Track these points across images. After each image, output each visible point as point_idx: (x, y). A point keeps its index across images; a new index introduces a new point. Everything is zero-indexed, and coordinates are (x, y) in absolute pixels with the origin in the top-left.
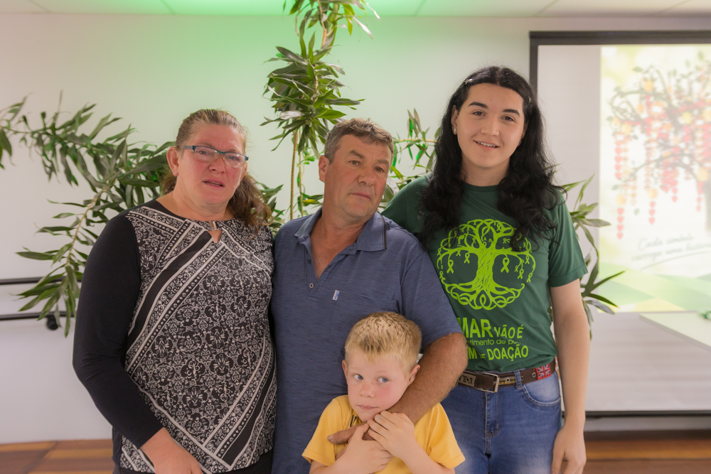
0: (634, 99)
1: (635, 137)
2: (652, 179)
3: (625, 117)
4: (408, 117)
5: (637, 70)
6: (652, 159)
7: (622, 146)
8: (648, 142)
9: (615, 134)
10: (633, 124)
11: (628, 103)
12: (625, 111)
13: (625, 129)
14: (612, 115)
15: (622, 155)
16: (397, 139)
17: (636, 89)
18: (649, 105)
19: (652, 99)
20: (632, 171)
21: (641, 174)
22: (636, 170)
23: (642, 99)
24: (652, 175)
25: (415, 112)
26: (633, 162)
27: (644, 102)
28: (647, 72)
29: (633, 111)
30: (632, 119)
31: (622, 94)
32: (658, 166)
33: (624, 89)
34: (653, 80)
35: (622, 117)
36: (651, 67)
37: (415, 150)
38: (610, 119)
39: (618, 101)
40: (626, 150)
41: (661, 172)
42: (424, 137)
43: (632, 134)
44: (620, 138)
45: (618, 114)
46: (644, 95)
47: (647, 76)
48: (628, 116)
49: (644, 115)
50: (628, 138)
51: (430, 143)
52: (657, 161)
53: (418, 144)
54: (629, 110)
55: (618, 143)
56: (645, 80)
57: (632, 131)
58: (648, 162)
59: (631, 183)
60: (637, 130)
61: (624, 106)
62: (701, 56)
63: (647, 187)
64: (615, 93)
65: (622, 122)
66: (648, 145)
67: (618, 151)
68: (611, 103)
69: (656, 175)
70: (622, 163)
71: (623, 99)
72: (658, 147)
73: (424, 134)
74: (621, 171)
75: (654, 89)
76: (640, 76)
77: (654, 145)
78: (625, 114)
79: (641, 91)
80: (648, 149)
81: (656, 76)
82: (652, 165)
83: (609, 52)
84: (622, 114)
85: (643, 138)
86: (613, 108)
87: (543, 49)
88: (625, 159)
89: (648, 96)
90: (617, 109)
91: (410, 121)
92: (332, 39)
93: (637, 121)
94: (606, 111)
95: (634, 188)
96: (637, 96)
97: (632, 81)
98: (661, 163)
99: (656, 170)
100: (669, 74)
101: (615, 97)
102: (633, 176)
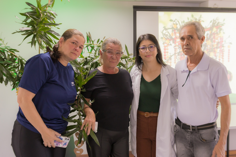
0: (170, 31)
1: (171, 45)
2: (176, 59)
3: (167, 37)
4: (87, 35)
5: (171, 20)
6: (176, 52)
7: (166, 48)
8: (175, 46)
9: (164, 43)
10: (170, 40)
11: (168, 32)
12: (167, 35)
13: (167, 41)
14: (163, 37)
15: (166, 51)
17: (171, 27)
18: (175, 33)
19: (176, 31)
20: (170, 57)
21: (173, 58)
22: (171, 56)
23: (173, 31)
24: (177, 58)
25: (89, 33)
26: (170, 54)
27: (173, 32)
28: (174, 21)
29: (170, 35)
30: (170, 38)
31: (166, 29)
32: (178, 55)
33: (166, 28)
34: (177, 24)
36: (176, 20)
37: (90, 48)
38: (162, 38)
39: (165, 32)
40: (168, 49)
41: (180, 57)
42: (93, 43)
43: (170, 44)
44: (166, 45)
45: (165, 36)
46: (173, 30)
47: (175, 23)
48: (168, 37)
49: (174, 37)
50: (168, 45)
51: (95, 45)
52: (178, 53)
53: (91, 46)
54: (169, 35)
55: (165, 47)
56: (174, 24)
57: (170, 42)
58: (175, 54)
59: (170, 61)
60: (171, 42)
61: (167, 33)
62: (192, 16)
63: (175, 62)
64: (163, 29)
65: (166, 39)
66: (175, 48)
68: (162, 33)
69: (178, 58)
70: (166, 54)
71: (167, 31)
72: (178, 48)
73: (93, 42)
74: (166, 57)
75: (177, 28)
76: (172, 22)
77: (177, 47)
78: (167, 36)
79: (173, 28)
80: (175, 49)
81: (177, 23)
82: (177, 55)
83: (162, 14)
84: (166, 36)
85: (173, 45)
86: (163, 34)
87: (138, 13)
88: (168, 52)
89: (175, 30)
90: (165, 34)
91: (87, 37)
92: (53, 2)
93: (171, 39)
94: (160, 35)
95: (171, 63)
96: (171, 30)
97: (169, 25)
98: (180, 54)
99: (178, 56)
100: (182, 22)
101: (164, 30)
102: (170, 58)
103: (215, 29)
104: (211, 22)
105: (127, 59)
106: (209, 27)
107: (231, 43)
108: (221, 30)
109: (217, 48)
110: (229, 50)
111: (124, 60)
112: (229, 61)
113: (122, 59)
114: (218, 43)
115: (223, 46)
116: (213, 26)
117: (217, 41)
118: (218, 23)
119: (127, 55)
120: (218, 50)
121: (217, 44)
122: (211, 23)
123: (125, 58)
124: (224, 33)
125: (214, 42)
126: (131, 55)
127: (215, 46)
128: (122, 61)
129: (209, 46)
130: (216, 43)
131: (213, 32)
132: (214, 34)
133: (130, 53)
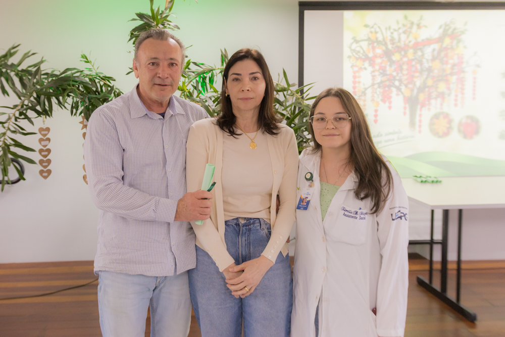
0: (365, 45)
1: (365, 69)
2: (375, 95)
3: (359, 56)
4: (221, 53)
5: (366, 26)
6: (376, 82)
7: (357, 74)
8: (373, 72)
9: (352, 66)
10: (364, 60)
11: (361, 47)
12: (359, 52)
13: (359, 63)
14: (351, 54)
15: (357, 80)
16: (214, 67)
17: (366, 38)
18: (374, 48)
19: (375, 44)
20: (363, 90)
21: (369, 92)
22: (366, 89)
23: (369, 44)
24: (376, 93)
25: (225, 50)
26: (364, 85)
27: (370, 47)
28: (372, 27)
29: (364, 52)
30: (363, 57)
31: (357, 41)
32: (379, 87)
33: (358, 38)
34: (376, 33)
35: (357, 56)
36: (375, 24)
38: (349, 57)
39: (354, 46)
40: (359, 77)
41: (381, 90)
43: (363, 67)
44: (356, 69)
45: (354, 54)
46: (370, 42)
47: (373, 30)
48: (361, 55)
49: (371, 55)
50: (361, 69)
52: (379, 84)
54: (362, 52)
55: (354, 72)
56: (371, 32)
57: (363, 65)
58: (373, 85)
59: (363, 98)
60: (366, 64)
61: (358, 49)
62: (406, 17)
63: (373, 100)
64: (352, 41)
65: (357, 59)
66: (373, 74)
67: (354, 77)
68: (350, 47)
69: (378, 93)
70: (357, 85)
71: (358, 45)
72: (379, 75)
74: (356, 90)
75: (377, 38)
76: (368, 30)
77: (377, 73)
78: (359, 54)
79: (369, 39)
80: (373, 76)
81: (378, 30)
82: (376, 86)
83: (348, 15)
84: (357, 54)
85: (370, 69)
86: (351, 50)
87: (308, 14)
88: (359, 82)
89: (373, 43)
90: (354, 51)
91: (222, 56)
92: (172, 3)
93: (367, 58)
94: (347, 52)
95: (365, 101)
96: (366, 43)
97: (363, 33)
98: (381, 85)
99: (378, 90)
100: (386, 29)
101: (353, 43)
102: (364, 93)
103: (447, 41)
104: (440, 27)
105: (285, 93)
106: (437, 36)
107: (478, 66)
108: (459, 41)
109: (452, 74)
110: (475, 78)
111: (281, 93)
112: (474, 98)
113: (279, 93)
114: (454, 65)
115: (463, 72)
116: (445, 34)
117: (451, 61)
118: (455, 29)
119: (286, 86)
120: (454, 79)
121: (452, 68)
122: (441, 31)
123: (283, 90)
124: (465, 47)
125: (447, 63)
126: (293, 85)
127: (449, 71)
128: (277, 96)
129: (436, 71)
130: (449, 66)
131: (444, 45)
132: (446, 49)
133: (290, 83)
